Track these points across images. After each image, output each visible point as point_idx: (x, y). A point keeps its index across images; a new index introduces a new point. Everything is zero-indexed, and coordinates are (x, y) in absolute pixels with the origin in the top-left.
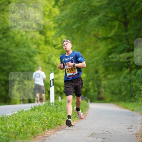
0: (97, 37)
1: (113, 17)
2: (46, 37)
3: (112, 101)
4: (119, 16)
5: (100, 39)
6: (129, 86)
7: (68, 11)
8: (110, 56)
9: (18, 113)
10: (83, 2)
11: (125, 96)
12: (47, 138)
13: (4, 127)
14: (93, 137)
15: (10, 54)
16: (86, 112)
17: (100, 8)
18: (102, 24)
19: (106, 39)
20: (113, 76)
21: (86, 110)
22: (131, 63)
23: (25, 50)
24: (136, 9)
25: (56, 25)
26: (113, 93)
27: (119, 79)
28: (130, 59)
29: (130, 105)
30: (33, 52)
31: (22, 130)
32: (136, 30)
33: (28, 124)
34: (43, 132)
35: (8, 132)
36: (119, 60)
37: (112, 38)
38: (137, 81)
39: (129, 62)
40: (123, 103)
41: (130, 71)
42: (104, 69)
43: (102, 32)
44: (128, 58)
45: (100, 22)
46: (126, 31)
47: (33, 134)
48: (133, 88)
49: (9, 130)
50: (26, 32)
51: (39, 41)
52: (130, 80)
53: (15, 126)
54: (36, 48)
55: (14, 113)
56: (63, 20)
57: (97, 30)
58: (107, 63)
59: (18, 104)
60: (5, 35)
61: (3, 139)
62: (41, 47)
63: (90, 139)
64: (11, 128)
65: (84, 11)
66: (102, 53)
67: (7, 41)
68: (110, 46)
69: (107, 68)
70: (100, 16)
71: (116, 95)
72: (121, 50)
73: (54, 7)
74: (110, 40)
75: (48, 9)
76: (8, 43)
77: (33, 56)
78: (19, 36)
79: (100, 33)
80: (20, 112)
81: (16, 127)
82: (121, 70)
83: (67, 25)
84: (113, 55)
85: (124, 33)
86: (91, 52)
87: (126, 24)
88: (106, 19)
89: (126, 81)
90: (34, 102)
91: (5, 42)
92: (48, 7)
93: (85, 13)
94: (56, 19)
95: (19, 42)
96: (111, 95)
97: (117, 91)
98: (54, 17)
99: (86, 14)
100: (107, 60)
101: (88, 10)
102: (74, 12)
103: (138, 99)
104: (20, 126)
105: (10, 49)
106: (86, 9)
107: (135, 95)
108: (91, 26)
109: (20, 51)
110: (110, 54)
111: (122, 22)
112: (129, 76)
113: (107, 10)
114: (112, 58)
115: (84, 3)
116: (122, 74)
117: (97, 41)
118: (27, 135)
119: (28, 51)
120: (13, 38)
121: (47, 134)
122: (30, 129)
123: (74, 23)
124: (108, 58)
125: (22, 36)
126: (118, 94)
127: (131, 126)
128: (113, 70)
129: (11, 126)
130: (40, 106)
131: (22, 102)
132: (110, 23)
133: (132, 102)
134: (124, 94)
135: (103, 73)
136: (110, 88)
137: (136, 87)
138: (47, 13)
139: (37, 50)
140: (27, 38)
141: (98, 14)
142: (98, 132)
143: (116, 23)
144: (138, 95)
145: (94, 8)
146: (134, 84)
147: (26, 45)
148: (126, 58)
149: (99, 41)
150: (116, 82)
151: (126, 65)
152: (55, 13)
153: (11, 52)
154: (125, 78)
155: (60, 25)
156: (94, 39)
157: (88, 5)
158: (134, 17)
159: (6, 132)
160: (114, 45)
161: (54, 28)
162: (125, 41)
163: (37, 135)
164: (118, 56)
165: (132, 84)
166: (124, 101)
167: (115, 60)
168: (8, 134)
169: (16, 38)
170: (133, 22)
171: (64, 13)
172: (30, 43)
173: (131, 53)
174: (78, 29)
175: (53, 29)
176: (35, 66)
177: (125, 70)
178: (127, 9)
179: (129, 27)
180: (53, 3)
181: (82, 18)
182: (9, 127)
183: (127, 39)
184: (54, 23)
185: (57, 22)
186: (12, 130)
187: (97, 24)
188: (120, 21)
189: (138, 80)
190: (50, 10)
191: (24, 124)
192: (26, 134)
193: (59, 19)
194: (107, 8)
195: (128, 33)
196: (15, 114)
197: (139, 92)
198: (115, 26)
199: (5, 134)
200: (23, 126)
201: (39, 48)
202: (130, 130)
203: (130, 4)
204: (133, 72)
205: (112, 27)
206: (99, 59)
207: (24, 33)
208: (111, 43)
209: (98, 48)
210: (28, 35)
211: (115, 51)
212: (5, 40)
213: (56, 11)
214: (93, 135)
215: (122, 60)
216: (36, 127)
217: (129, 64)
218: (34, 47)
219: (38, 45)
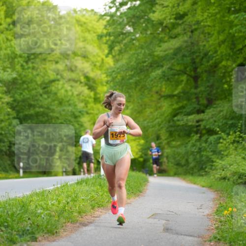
0: (160, 95)
1: (180, 71)
2: (96, 94)
3: (176, 174)
4: (188, 69)
5: (164, 96)
6: (198, 156)
7: (124, 61)
8: (175, 119)
9: (61, 187)
10: (143, 51)
11: (192, 168)
12: (98, 219)
13: (45, 204)
14: (155, 218)
15: (51, 114)
16: (145, 188)
17: (164, 58)
18: (166, 78)
19: (170, 96)
20: (179, 143)
21: (145, 185)
22: (202, 127)
23: (70, 108)
24: (208, 62)
25: (109, 79)
26: (178, 164)
27: (185, 147)
28: (200, 123)
29: (199, 179)
30: (80, 112)
31: (66, 208)
32: (208, 86)
33: (74, 200)
34: (92, 210)
35: (49, 210)
36: (186, 124)
37: (178, 96)
38: (208, 150)
39: (199, 126)
40: (191, 178)
41: (200, 137)
42: (168, 135)
43: (166, 88)
44: (198, 122)
45: (164, 76)
46: (196, 87)
47: (79, 213)
48: (204, 158)
49: (51, 208)
50: (72, 86)
51: (87, 99)
52: (200, 149)
53: (57, 202)
54: (84, 108)
55: (56, 187)
56: (118, 73)
57: (160, 85)
58: (171, 126)
59: (60, 176)
60: (46, 90)
61: (43, 218)
62: (89, 106)
63: (151, 220)
64: (53, 205)
65: (145, 62)
66: (166, 115)
67: (48, 97)
68: (176, 106)
69: (171, 134)
70: (164, 68)
71: (182, 166)
72: (188, 110)
73: (107, 56)
74: (176, 98)
75: (99, 59)
76: (50, 100)
77: (79, 116)
78: (63, 91)
79: (164, 89)
80: (64, 186)
81: (59, 204)
82: (188, 135)
83: (123, 79)
84: (179, 117)
85: (193, 90)
86: (151, 113)
87: (196, 78)
88: (172, 72)
89: (195, 149)
90: (79, 174)
91: (45, 99)
92: (99, 56)
93: (145, 64)
94: (110, 71)
95: (62, 99)
96: (175, 167)
97: (183, 162)
98: (108, 69)
99: (147, 66)
100: (171, 123)
101: (149, 60)
102: (132, 63)
103: (209, 172)
104: (64, 203)
105: (52, 107)
106: (147, 60)
107: (206, 167)
108: (152, 80)
109: (64, 110)
110: (175, 116)
111: (191, 76)
112: (198, 144)
113: (173, 61)
114: (178, 120)
115: (145, 52)
116: (189, 141)
117: (160, 99)
118: (72, 214)
119: (74, 110)
120: (56, 94)
121: (97, 213)
122: (76, 207)
123: (132, 76)
124: (173, 120)
125: (66, 91)
126: (185, 165)
127: (201, 205)
128: (179, 135)
129: (53, 202)
130: (88, 179)
131: (64, 174)
132: (176, 77)
133: (202, 176)
134: (192, 165)
135: (166, 139)
136: (174, 158)
137: (207, 157)
138: (98, 64)
139: (85, 110)
140: (73, 94)
141: (162, 66)
142: (160, 213)
143: (184, 78)
144: (210, 167)
145: (156, 58)
146: (204, 153)
147: (71, 102)
148: (195, 121)
149: (162, 99)
150: (182, 150)
151: (195, 129)
152: (108, 63)
153: (53, 111)
154: (194, 145)
155: (113, 79)
156: (155, 97)
157: (150, 55)
158: (206, 71)
159: (47, 209)
160: (181, 104)
161: (107, 82)
162: (194, 100)
163: (84, 215)
164: (185, 118)
165: (202, 153)
166: (192, 174)
167: (181, 123)
168: (49, 212)
169: (59, 95)
170: (204, 76)
171: (120, 64)
172: (76, 100)
173: (202, 114)
174: (137, 83)
175: (105, 84)
176: (82, 129)
177: (194, 136)
178: (197, 60)
179: (199, 82)
180: (106, 51)
181: (141, 70)
182: (50, 204)
183: (197, 98)
184: (107, 76)
185: (111, 75)
186: (54, 208)
187: (160, 79)
188: (188, 75)
189: (210, 149)
190: (103, 60)
191: (69, 200)
192: (72, 212)
193: (114, 71)
194: (174, 58)
195: (199, 89)
196: (58, 188)
197: (211, 164)
198: (182, 81)
199: (46, 212)
200: (68, 203)
201: (87, 107)
202: (201, 210)
203: (202, 55)
204: (204, 138)
205: (178, 83)
206: (162, 122)
207: (69, 88)
208: (177, 103)
209: (160, 107)
210: (73, 90)
211: (181, 112)
212: (45, 96)
213: (110, 61)
214: (154, 216)
215: (190, 124)
216: (83, 205)
217: (199, 128)
218: (81, 106)
219: (87, 103)
